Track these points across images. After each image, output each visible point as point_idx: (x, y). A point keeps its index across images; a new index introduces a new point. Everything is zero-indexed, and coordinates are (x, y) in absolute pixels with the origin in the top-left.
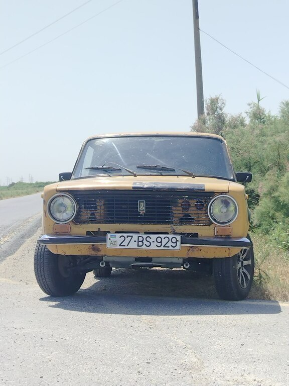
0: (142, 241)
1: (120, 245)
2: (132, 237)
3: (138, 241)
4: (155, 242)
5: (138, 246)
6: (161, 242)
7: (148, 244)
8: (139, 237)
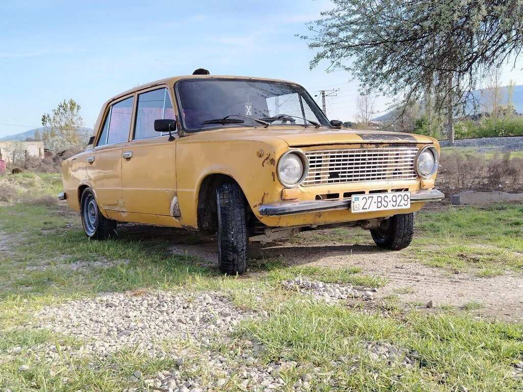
0: (381, 202)
1: (363, 209)
2: (372, 197)
3: (378, 202)
4: (392, 201)
5: (378, 207)
6: (396, 201)
7: (385, 204)
8: (378, 197)
